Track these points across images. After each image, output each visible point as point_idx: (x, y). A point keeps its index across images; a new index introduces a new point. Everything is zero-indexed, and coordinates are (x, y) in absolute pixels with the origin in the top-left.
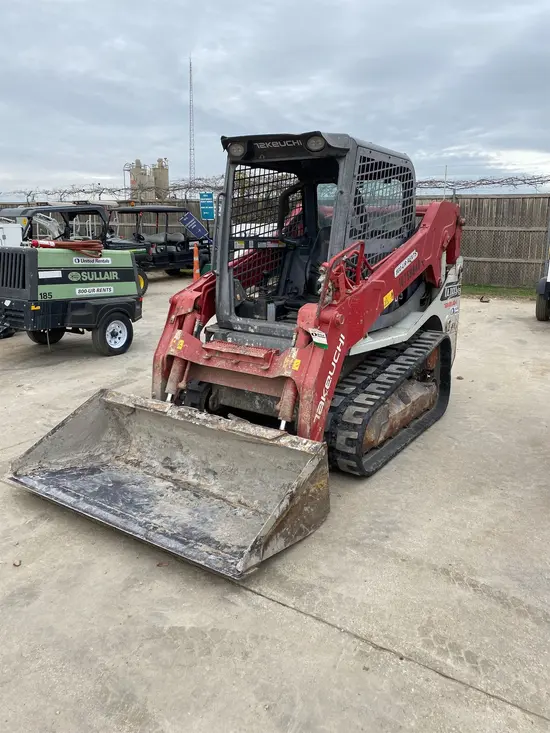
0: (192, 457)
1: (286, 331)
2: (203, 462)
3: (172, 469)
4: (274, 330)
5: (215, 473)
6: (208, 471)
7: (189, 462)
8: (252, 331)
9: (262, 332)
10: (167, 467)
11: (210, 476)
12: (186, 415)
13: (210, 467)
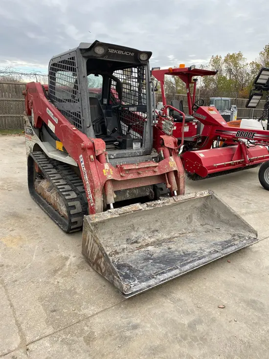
0: (141, 230)
1: (131, 153)
2: (148, 229)
3: (136, 242)
4: (125, 154)
5: (157, 231)
6: (153, 232)
7: (141, 234)
8: (113, 157)
9: (118, 156)
10: (133, 243)
11: (156, 233)
12: (153, 205)
13: (153, 229)
